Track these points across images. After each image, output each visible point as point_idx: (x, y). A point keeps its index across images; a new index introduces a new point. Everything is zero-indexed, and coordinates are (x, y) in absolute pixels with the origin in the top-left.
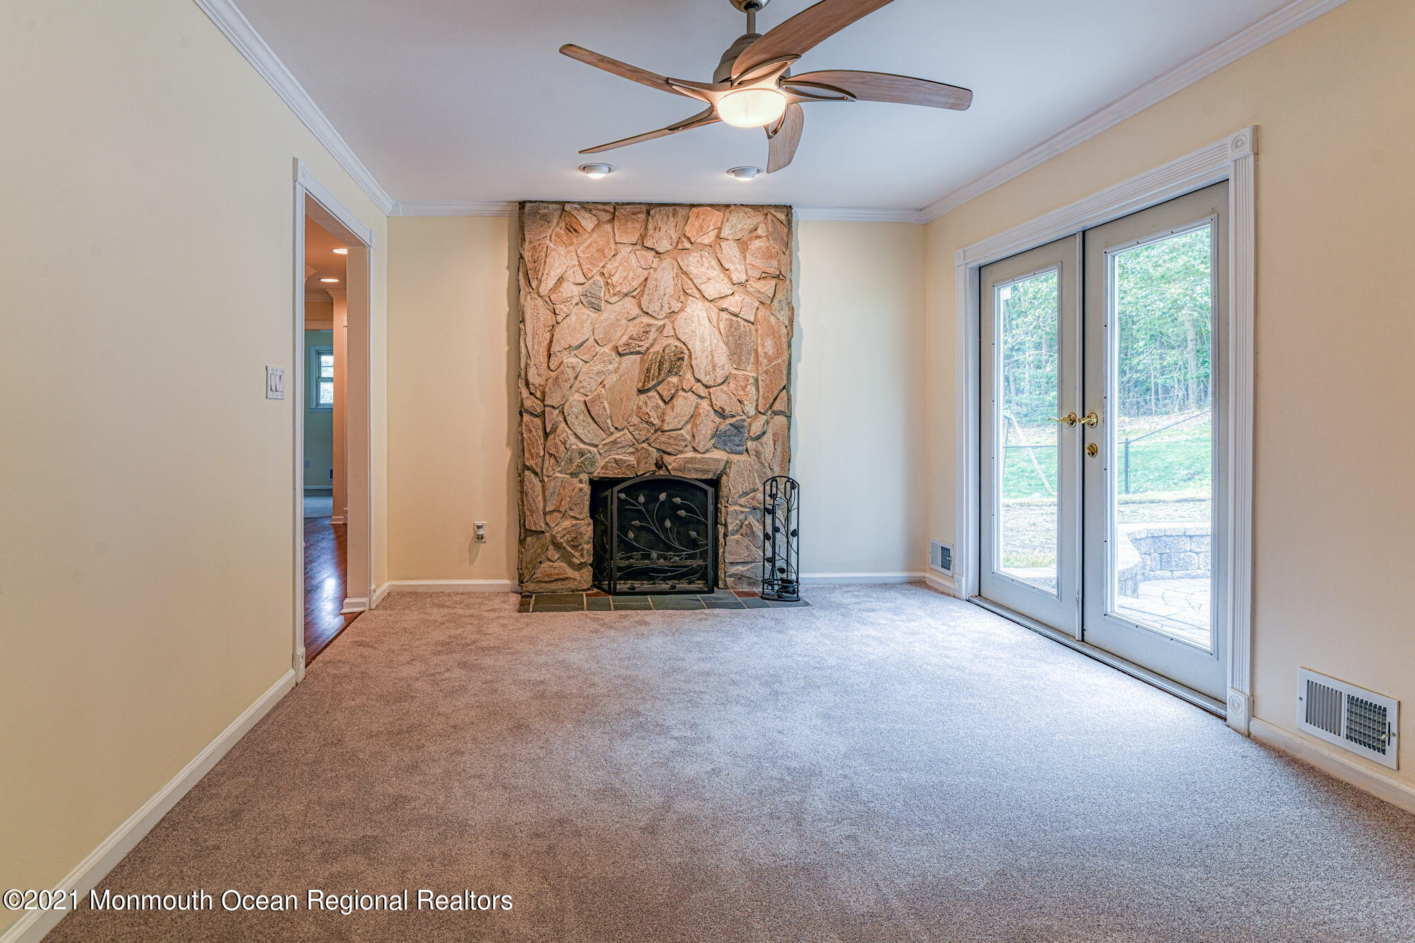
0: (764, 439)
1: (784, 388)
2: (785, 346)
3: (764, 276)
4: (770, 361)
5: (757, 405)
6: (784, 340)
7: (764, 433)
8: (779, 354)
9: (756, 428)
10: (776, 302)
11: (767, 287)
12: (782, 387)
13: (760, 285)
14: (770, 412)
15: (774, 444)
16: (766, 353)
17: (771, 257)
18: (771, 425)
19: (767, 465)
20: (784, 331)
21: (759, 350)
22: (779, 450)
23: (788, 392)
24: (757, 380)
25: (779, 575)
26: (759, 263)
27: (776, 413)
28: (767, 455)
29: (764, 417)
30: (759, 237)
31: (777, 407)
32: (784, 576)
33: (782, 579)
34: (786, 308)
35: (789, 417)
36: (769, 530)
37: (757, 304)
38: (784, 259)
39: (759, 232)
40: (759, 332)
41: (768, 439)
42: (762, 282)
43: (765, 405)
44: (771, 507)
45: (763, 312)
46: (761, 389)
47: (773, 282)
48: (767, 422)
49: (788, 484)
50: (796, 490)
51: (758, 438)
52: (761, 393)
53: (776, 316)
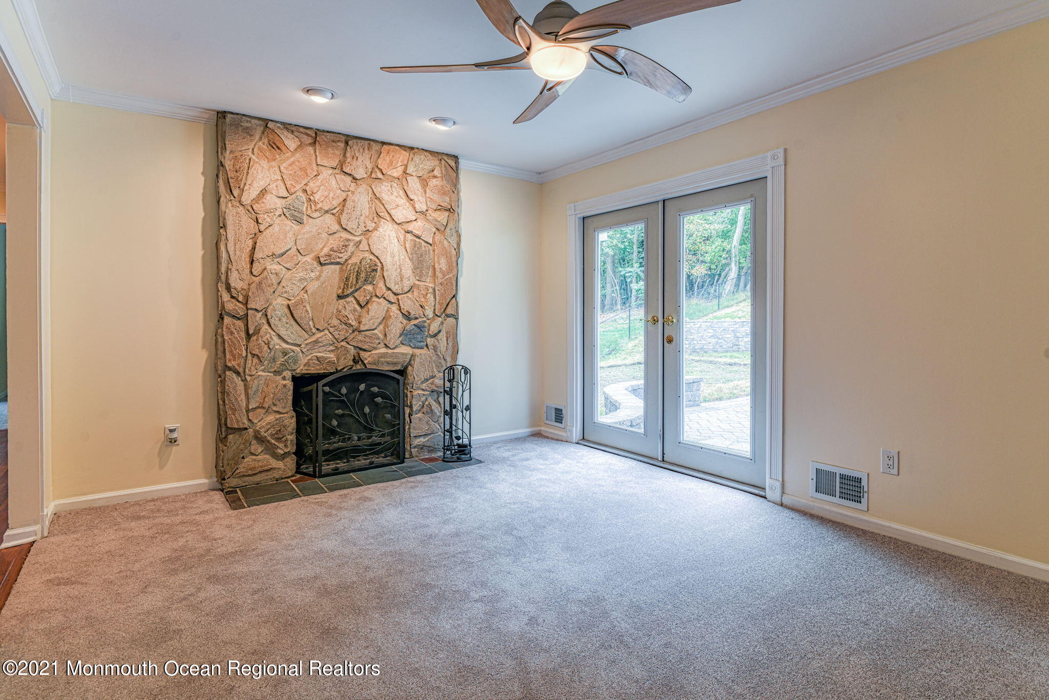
0: (440, 336)
1: (454, 297)
2: (455, 264)
3: (440, 208)
4: (444, 275)
5: (435, 310)
6: (454, 259)
7: (440, 331)
8: (450, 270)
9: (434, 328)
10: (448, 229)
11: (443, 217)
12: (452, 295)
13: (436, 215)
14: (444, 315)
15: (447, 340)
16: (441, 269)
17: (445, 194)
18: (444, 325)
19: (442, 356)
20: (454, 252)
21: (436, 266)
22: (450, 344)
23: (456, 300)
24: (434, 290)
25: (456, 442)
26: (435, 197)
27: (448, 316)
28: (442, 349)
29: (440, 319)
30: (435, 177)
31: (449, 311)
32: (460, 441)
33: (457, 445)
34: (455, 235)
35: (457, 319)
36: (448, 408)
37: (434, 230)
38: (454, 196)
39: (436, 173)
40: (436, 252)
41: (442, 337)
42: (439, 213)
43: (441, 309)
44: (448, 389)
45: (438, 236)
46: (437, 297)
47: (447, 214)
48: (442, 323)
49: (463, 370)
50: (468, 375)
51: (435, 335)
52: (437, 300)
53: (448, 241)
